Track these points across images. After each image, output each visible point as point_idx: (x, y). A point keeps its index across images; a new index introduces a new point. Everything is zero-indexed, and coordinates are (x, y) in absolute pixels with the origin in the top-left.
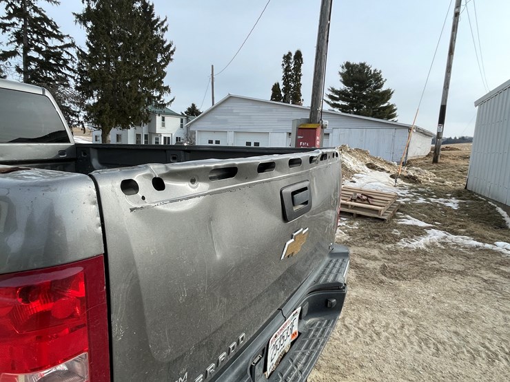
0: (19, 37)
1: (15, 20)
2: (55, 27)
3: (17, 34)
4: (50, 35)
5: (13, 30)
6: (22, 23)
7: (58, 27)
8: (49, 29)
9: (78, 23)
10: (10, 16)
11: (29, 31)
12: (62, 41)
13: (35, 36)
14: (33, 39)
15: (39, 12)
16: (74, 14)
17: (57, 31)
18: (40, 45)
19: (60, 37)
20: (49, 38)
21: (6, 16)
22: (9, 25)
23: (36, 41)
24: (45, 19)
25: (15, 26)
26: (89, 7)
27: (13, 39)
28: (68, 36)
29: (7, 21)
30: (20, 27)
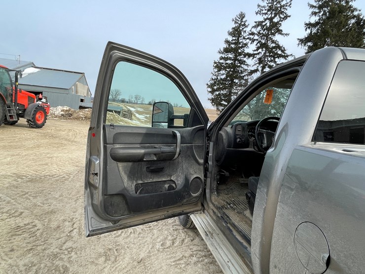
0: (260, 61)
1: (260, 50)
2: (283, 51)
3: (260, 59)
4: (280, 56)
5: (258, 56)
6: (264, 52)
7: (285, 50)
8: (280, 52)
9: (300, 45)
10: (258, 49)
11: (267, 56)
12: (286, 59)
13: (269, 59)
14: (268, 61)
15: (275, 43)
16: (298, 39)
17: (285, 53)
18: (272, 64)
19: (285, 57)
20: (279, 58)
21: (256, 49)
22: (256, 54)
23: (270, 61)
24: (278, 47)
25: (260, 54)
26: (311, 32)
27: (257, 62)
28: (291, 55)
29: (256, 52)
30: (262, 54)
